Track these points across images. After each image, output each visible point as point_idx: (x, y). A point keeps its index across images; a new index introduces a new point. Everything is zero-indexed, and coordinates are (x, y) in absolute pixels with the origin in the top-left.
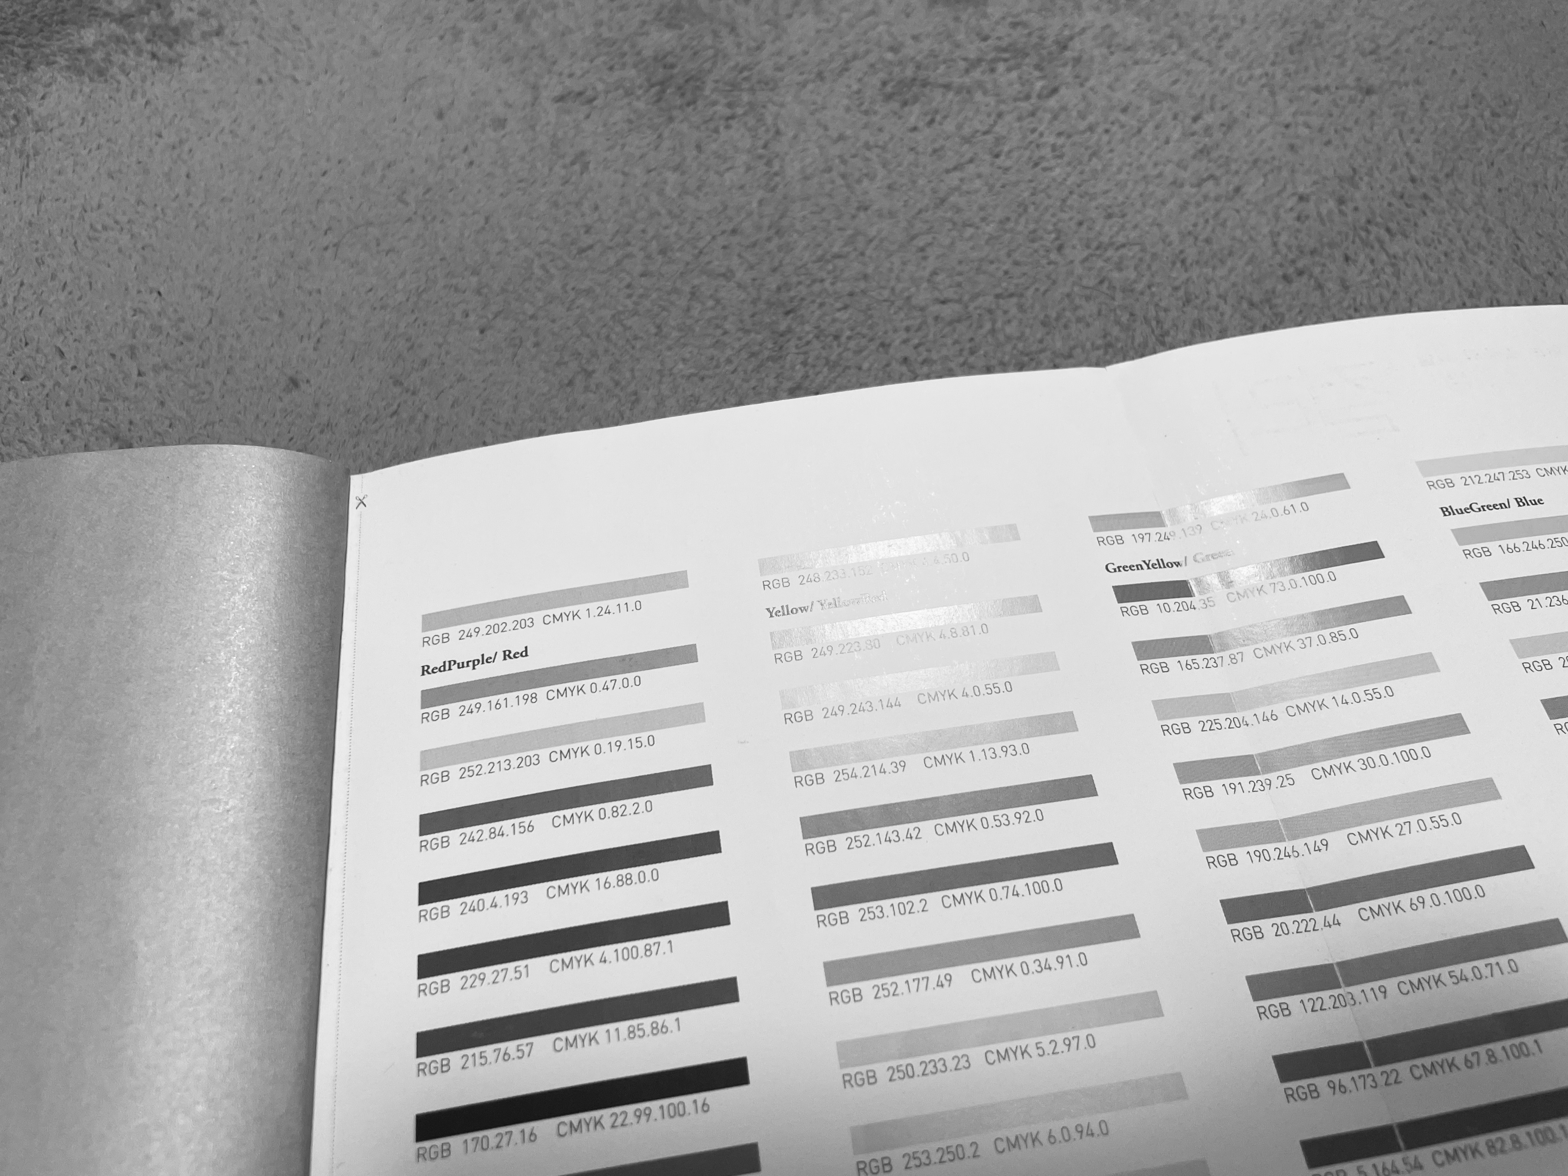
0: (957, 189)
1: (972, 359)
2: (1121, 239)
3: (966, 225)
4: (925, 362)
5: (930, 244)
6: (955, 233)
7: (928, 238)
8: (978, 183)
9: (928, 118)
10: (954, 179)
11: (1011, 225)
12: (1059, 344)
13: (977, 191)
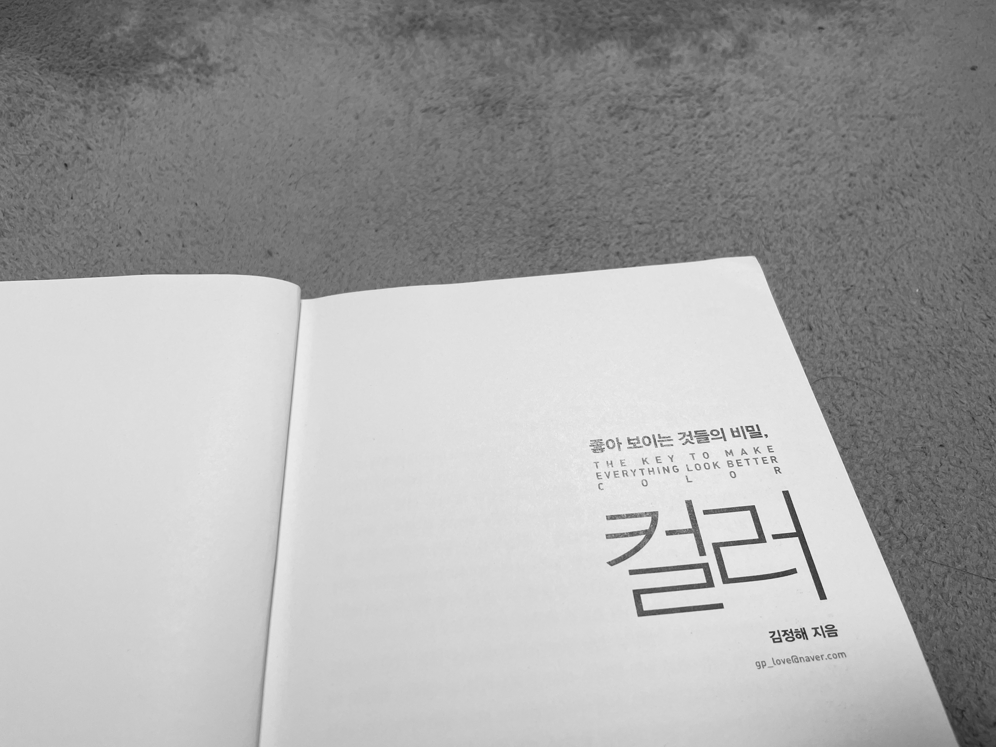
0: (650, 164)
1: (657, 254)
2: (745, 193)
3: (655, 183)
4: (629, 255)
5: (633, 193)
6: (648, 187)
7: (633, 190)
8: (662, 161)
9: (634, 126)
10: (649, 158)
11: (681, 184)
12: (707, 248)
13: (661, 165)
